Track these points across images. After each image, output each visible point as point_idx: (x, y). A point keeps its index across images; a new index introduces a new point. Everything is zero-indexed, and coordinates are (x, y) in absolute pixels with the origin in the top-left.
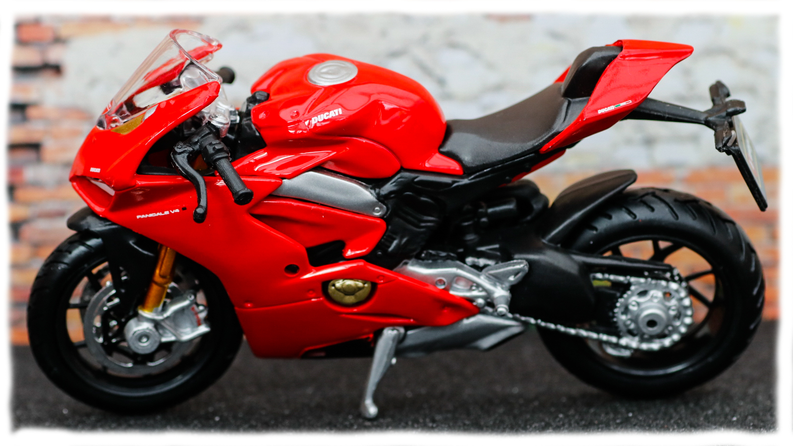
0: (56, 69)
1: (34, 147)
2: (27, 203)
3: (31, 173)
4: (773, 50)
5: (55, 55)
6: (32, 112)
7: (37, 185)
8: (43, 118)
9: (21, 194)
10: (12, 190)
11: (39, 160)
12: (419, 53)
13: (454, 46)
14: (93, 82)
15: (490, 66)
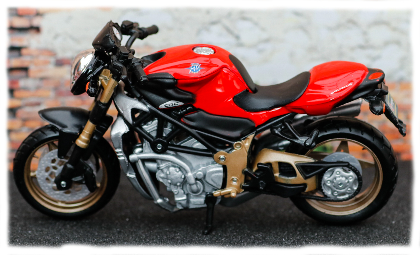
0: (37, 29)
1: (25, 69)
2: (20, 99)
3: (22, 83)
4: (408, 22)
5: (36, 22)
6: (24, 51)
7: (25, 89)
8: (30, 55)
9: (17, 94)
10: (12, 91)
11: (27, 76)
12: (226, 22)
13: (244, 19)
14: (56, 36)
15: (263, 29)
